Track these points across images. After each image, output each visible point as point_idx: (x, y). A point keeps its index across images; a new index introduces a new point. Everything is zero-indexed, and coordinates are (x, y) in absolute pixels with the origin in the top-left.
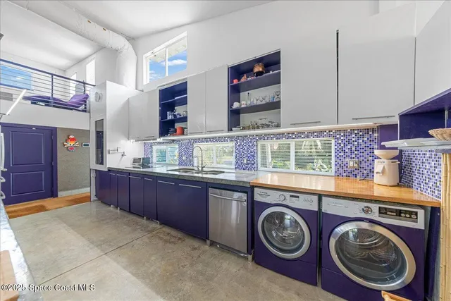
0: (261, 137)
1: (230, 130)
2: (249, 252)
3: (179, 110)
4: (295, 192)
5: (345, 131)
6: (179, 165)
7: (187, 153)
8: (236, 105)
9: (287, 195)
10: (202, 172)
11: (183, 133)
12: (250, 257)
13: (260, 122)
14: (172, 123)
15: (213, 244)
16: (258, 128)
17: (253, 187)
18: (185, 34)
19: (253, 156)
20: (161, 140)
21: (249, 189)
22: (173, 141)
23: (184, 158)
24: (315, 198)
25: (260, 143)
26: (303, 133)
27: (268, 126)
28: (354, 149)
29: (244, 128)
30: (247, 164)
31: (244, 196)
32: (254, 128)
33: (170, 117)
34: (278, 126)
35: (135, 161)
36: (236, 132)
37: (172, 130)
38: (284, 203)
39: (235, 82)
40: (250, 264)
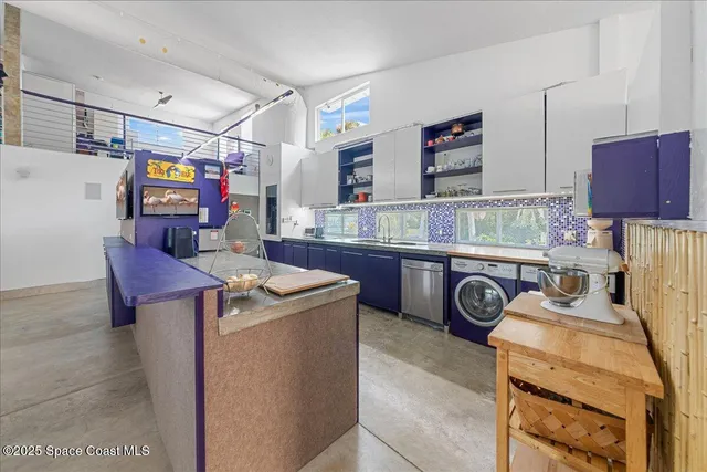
0: (460, 205)
1: (423, 197)
2: (445, 323)
3: (360, 173)
4: (494, 261)
5: (560, 198)
6: (359, 236)
7: (369, 223)
8: (430, 170)
9: (486, 264)
10: (389, 243)
11: (366, 200)
12: (446, 328)
13: (458, 189)
14: (351, 187)
15: (405, 317)
16: (456, 195)
17: (449, 257)
18: (368, 83)
19: (451, 227)
20: (340, 207)
21: (445, 260)
22: (352, 208)
23: (365, 229)
24: (514, 266)
25: (459, 212)
26: (511, 200)
27: (468, 193)
28: (571, 219)
29: (439, 195)
30: (443, 235)
31: (440, 267)
32: (451, 195)
33: (349, 182)
34: (480, 193)
35: (308, 231)
36: (430, 199)
37: (351, 196)
38: (483, 272)
39: (430, 143)
40: (447, 335)
